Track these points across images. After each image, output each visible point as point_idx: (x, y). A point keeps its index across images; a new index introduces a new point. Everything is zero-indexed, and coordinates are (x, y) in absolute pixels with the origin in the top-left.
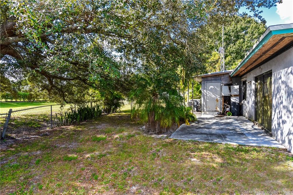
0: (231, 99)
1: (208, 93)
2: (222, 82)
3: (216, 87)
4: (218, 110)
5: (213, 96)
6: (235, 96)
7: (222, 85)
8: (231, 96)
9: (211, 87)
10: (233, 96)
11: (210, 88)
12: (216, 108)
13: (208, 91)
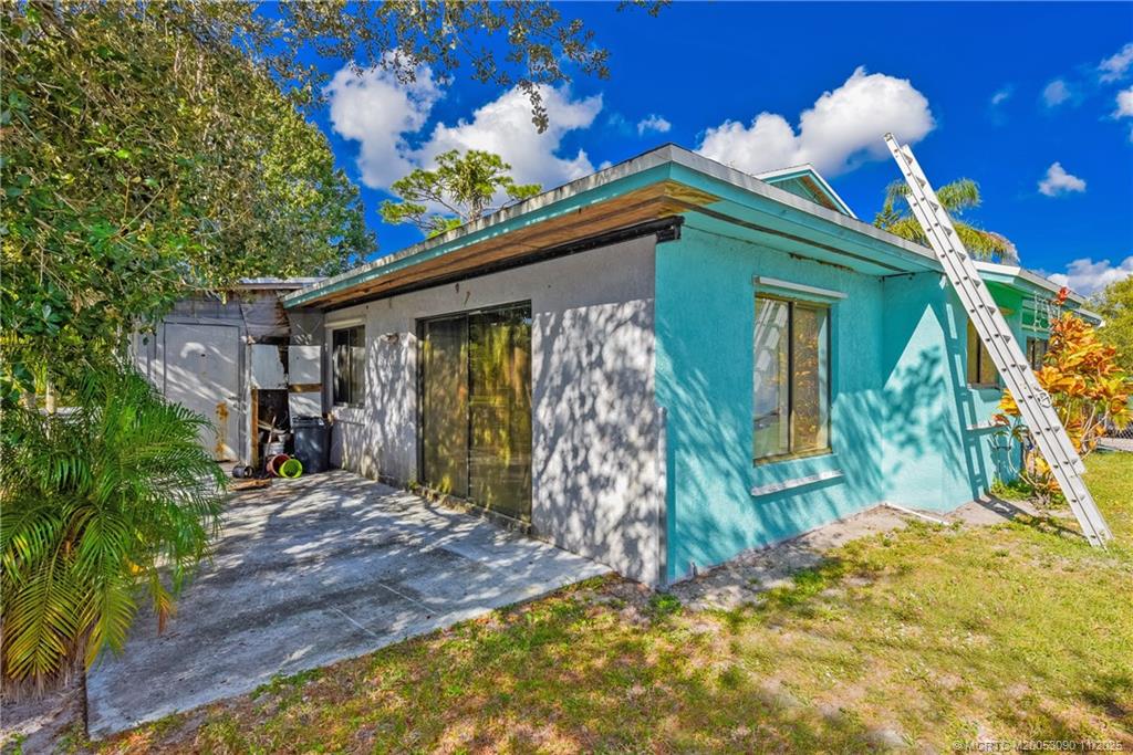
0: (290, 402)
1: (177, 375)
2: (248, 325)
3: (216, 350)
4: (226, 457)
5: (204, 392)
6: (308, 388)
7: (244, 338)
8: (291, 388)
9: (191, 346)
10: (299, 390)
11: (184, 354)
12: (220, 449)
13: (174, 364)
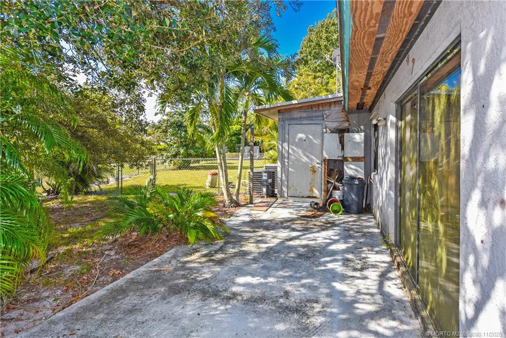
0: (345, 167)
1: (293, 150)
2: (326, 123)
3: (311, 137)
4: (314, 195)
5: (305, 159)
6: (356, 159)
7: (325, 130)
8: (345, 159)
9: (300, 135)
10: (350, 160)
11: (297, 140)
12: (311, 190)
13: (292, 145)
